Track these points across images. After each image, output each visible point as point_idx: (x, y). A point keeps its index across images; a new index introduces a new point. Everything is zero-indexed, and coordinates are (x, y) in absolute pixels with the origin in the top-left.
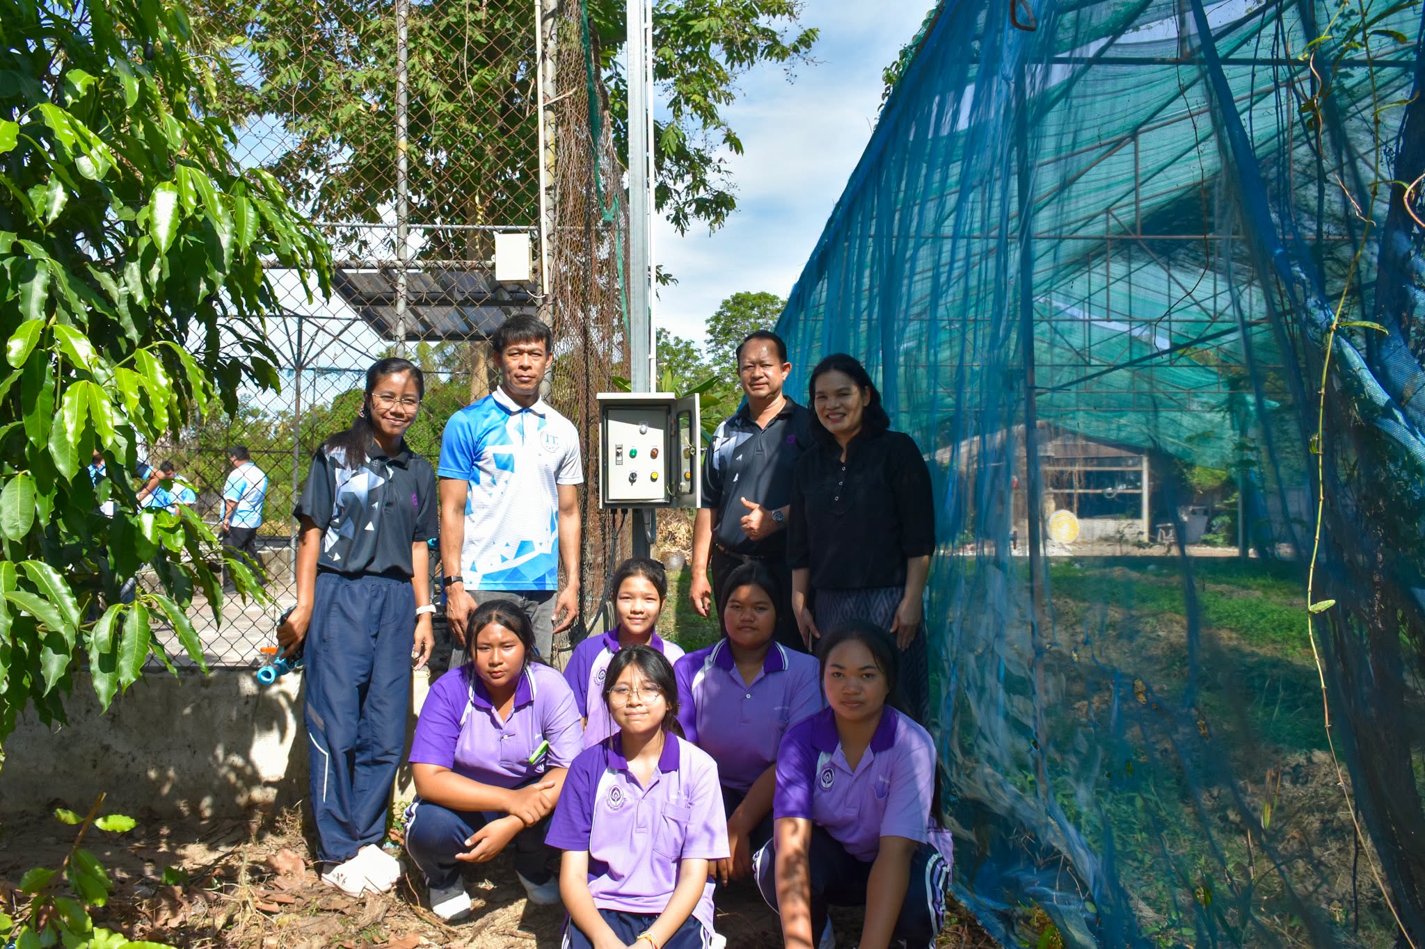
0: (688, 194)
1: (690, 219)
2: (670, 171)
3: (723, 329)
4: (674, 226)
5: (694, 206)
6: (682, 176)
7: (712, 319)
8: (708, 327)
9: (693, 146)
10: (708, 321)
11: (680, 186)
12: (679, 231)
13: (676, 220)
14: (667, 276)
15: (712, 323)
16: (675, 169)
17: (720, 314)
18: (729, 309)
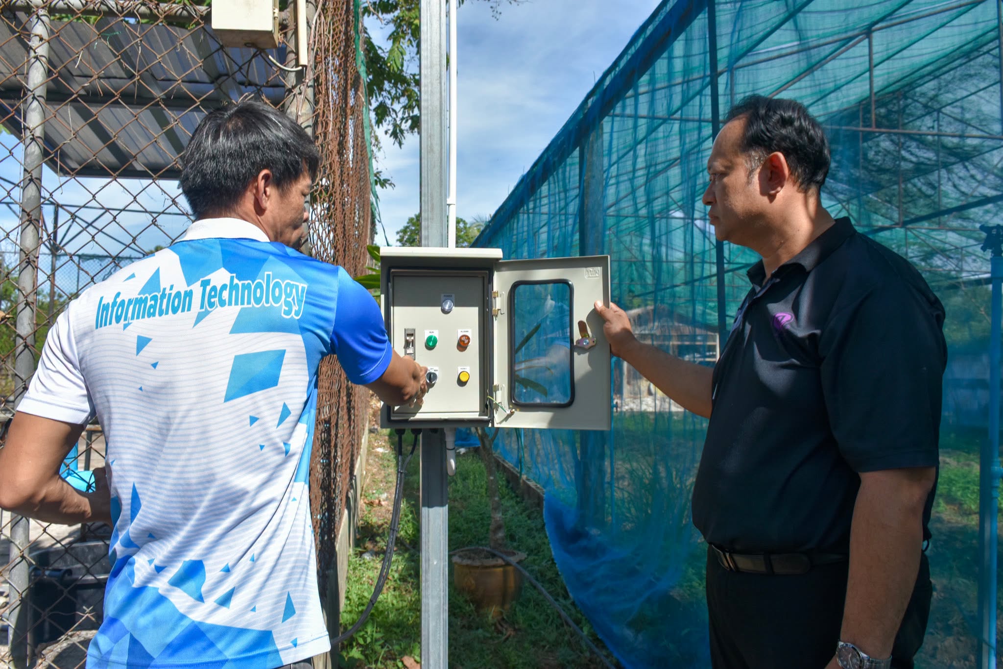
0: (404, 113)
1: (406, 134)
2: (389, 93)
3: (408, 239)
4: (392, 139)
5: (410, 122)
6: (398, 99)
7: (401, 231)
8: (398, 237)
9: (409, 72)
10: (398, 233)
11: (397, 107)
12: (397, 144)
13: (394, 134)
14: (386, 181)
15: (401, 234)
16: (393, 92)
17: (406, 228)
18: (414, 225)
